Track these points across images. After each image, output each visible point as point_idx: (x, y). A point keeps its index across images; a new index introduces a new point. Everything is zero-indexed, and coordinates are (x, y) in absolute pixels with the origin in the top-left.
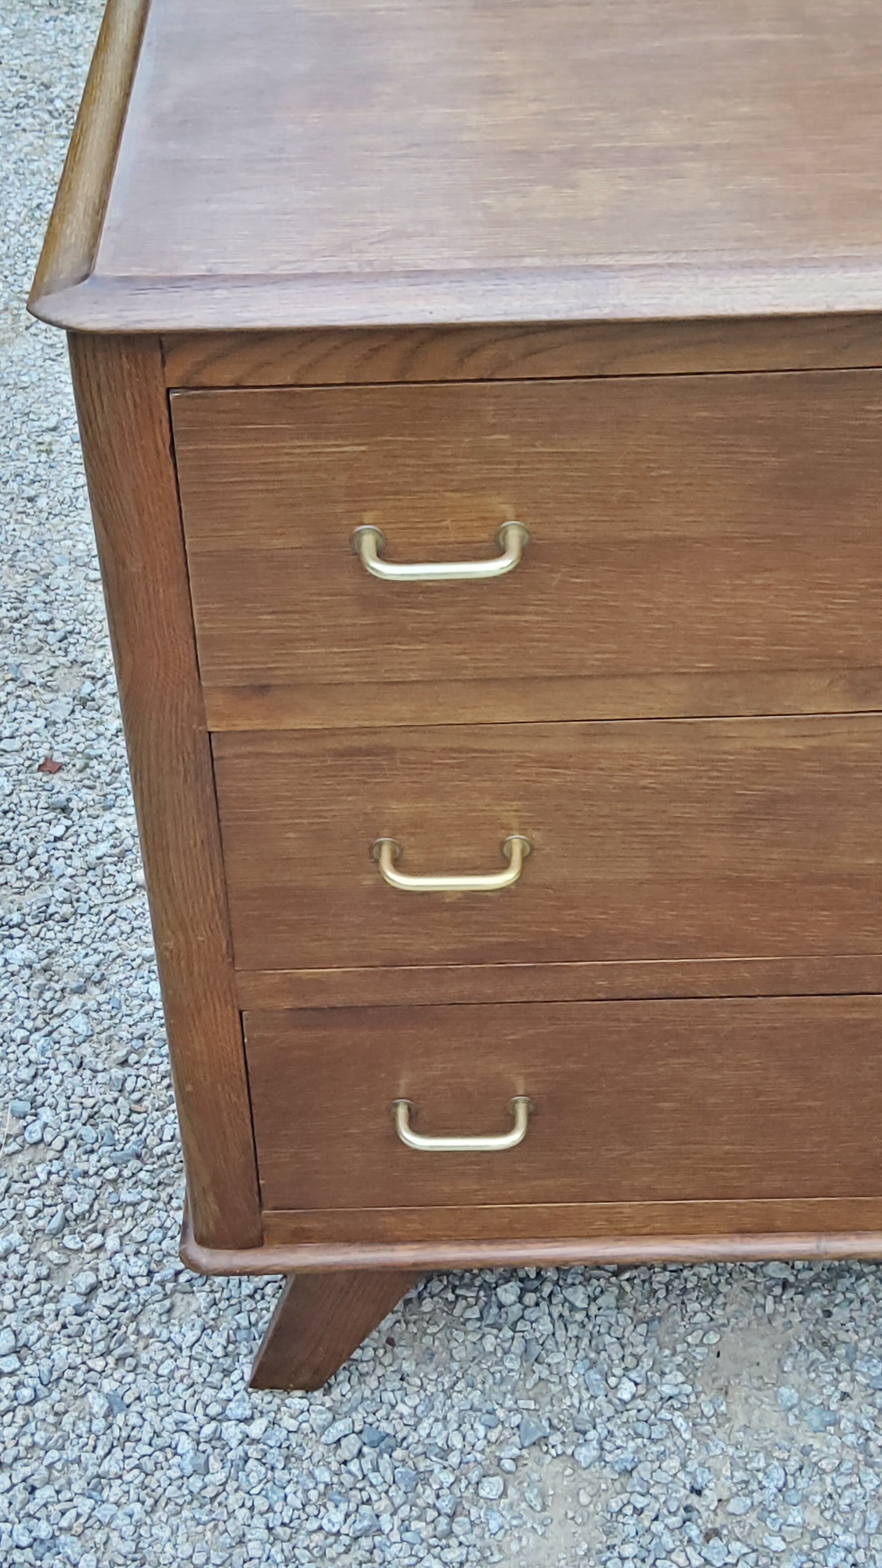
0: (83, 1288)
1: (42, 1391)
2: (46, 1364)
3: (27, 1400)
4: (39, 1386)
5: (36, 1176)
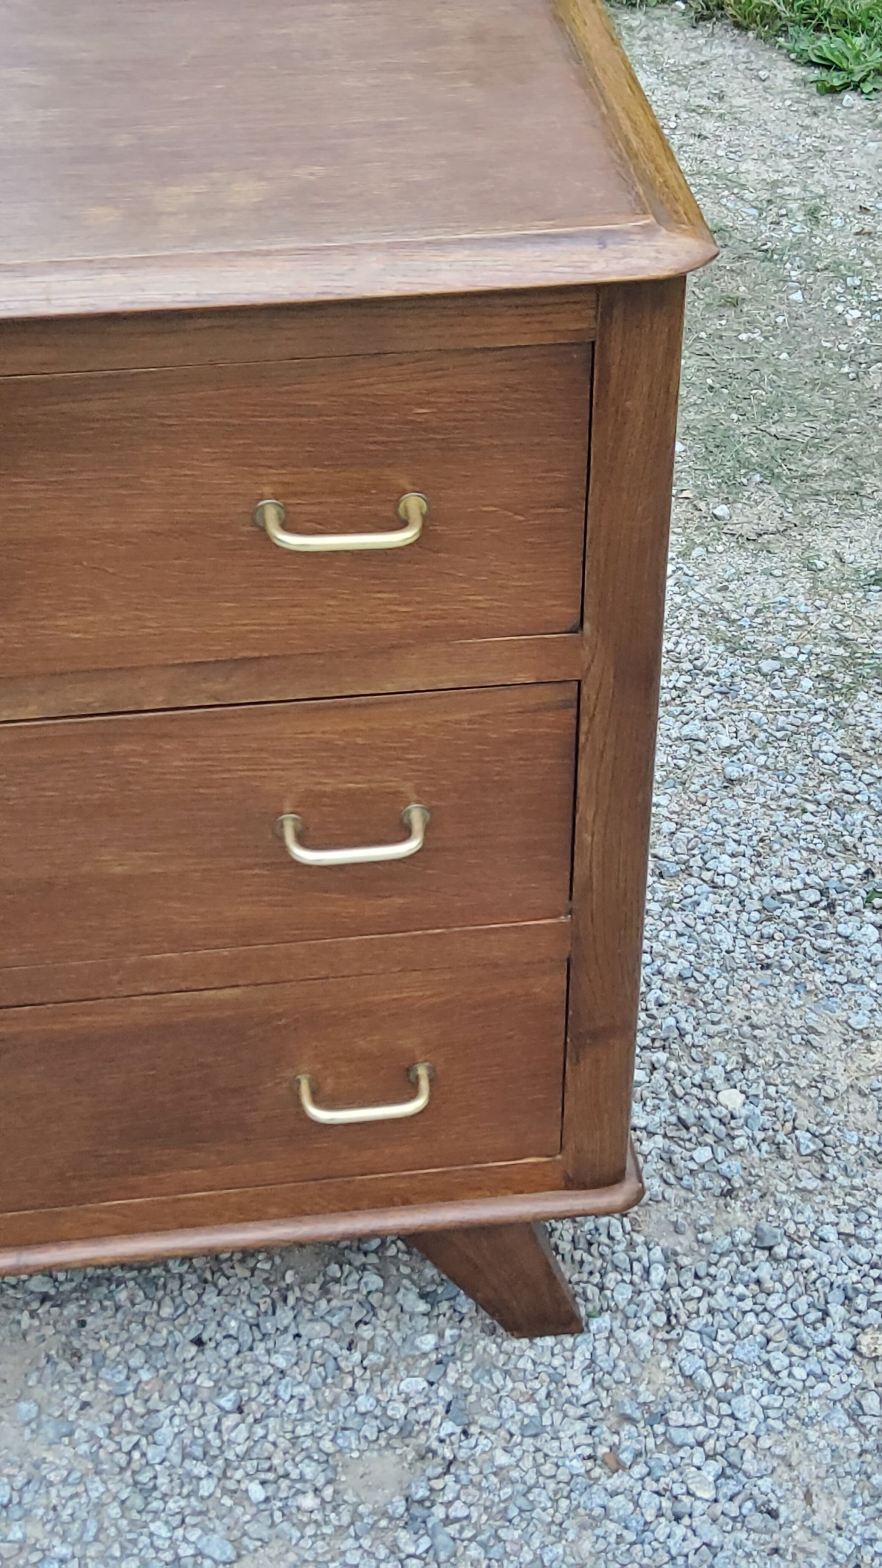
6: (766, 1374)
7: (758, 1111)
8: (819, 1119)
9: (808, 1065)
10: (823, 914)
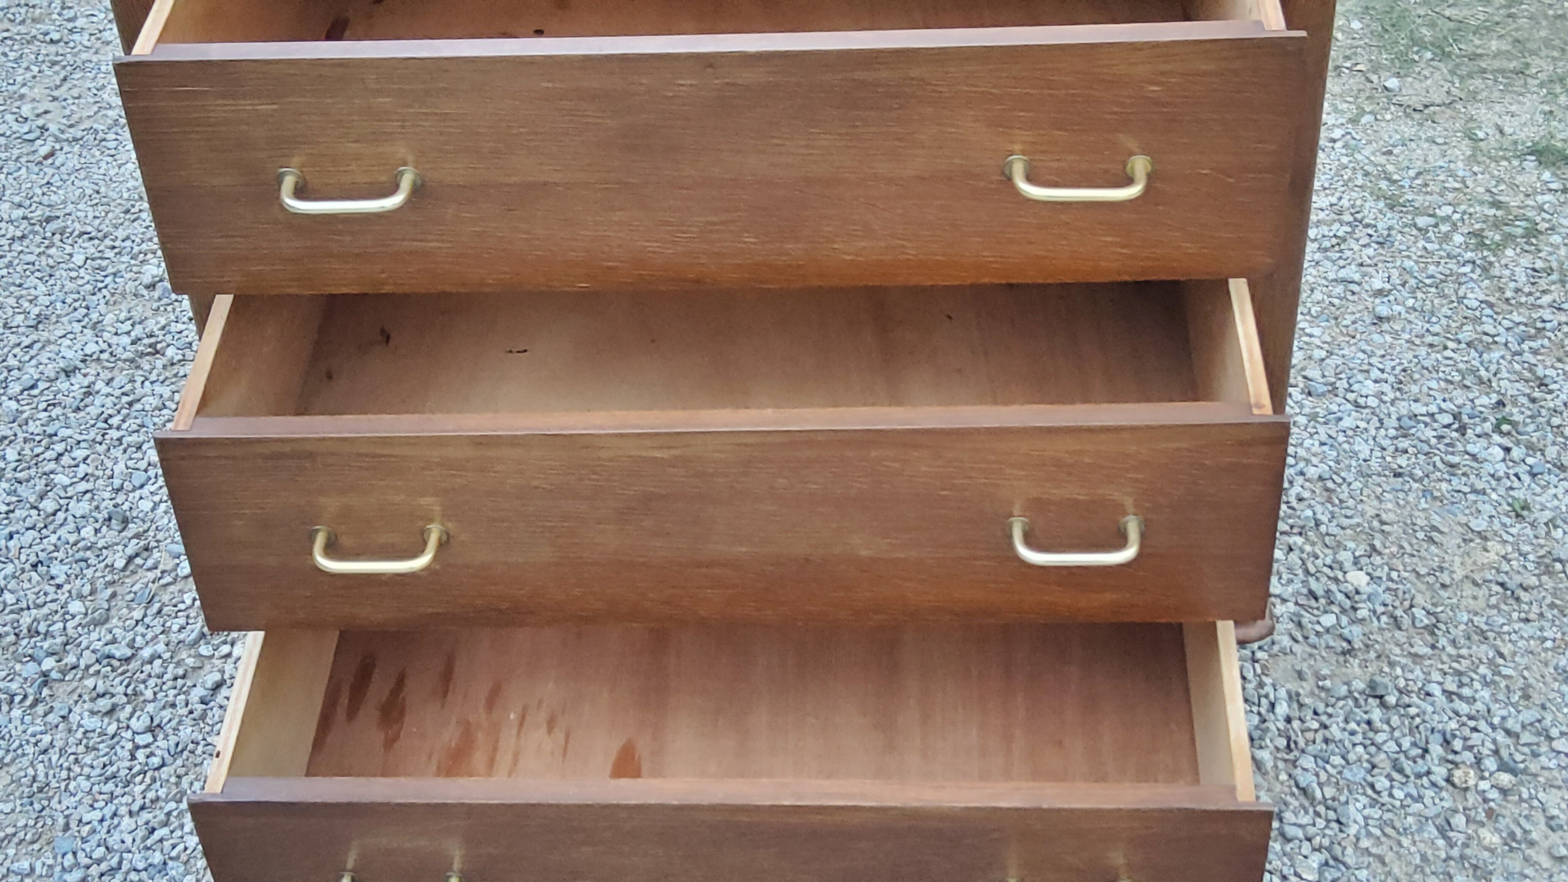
0: (209, 685)
1: (169, 759)
2: (173, 740)
3: (156, 766)
4: (166, 756)
5: (183, 602)
6: (1370, 792)
7: (1380, 590)
8: (1434, 600)
9: (1428, 557)
10: (1455, 435)
